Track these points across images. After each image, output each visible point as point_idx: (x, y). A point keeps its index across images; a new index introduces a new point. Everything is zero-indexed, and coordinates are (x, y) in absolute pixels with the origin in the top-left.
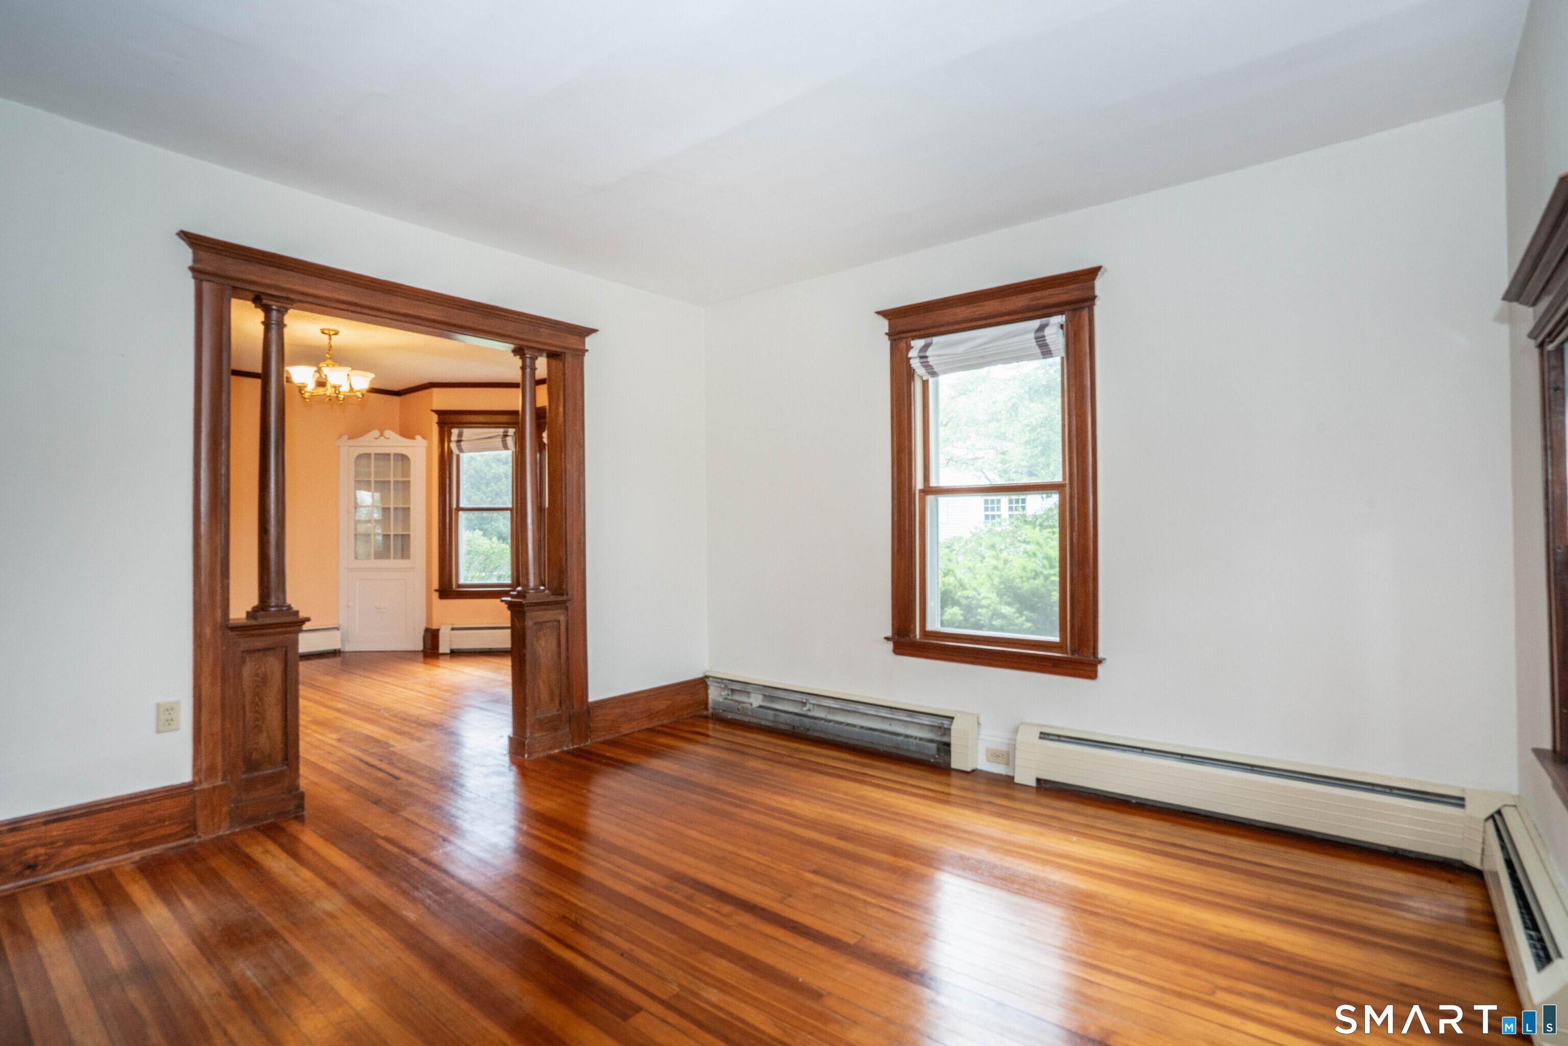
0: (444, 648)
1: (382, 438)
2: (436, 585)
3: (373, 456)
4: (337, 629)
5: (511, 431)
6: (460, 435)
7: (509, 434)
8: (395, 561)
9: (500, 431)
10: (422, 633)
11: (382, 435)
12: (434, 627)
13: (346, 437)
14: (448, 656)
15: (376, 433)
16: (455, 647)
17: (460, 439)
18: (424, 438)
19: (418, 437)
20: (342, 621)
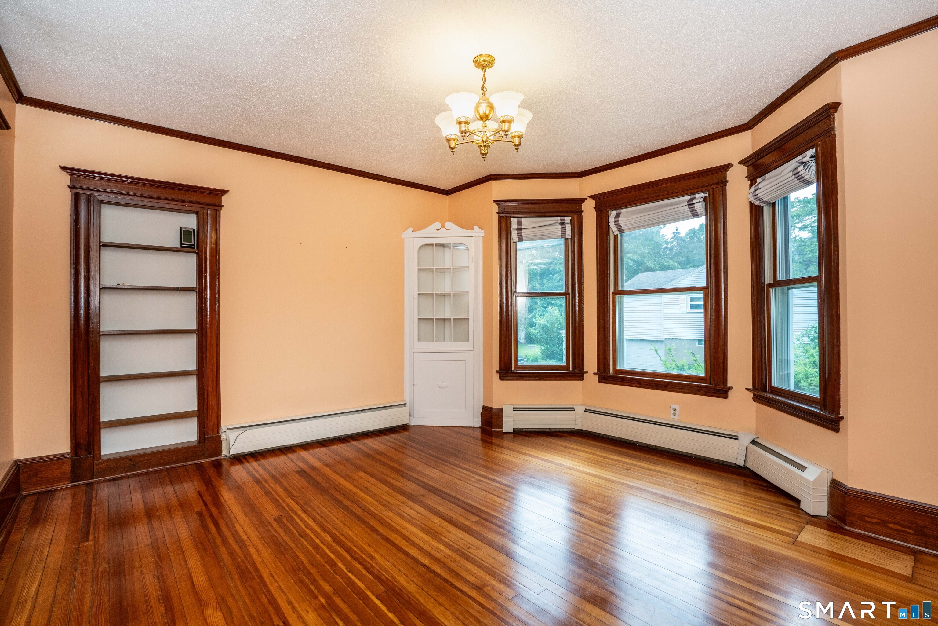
0: (507, 427)
1: (443, 229)
2: (496, 366)
3: (434, 245)
4: (405, 405)
5: (568, 219)
6: (520, 223)
7: (566, 222)
8: (454, 343)
9: (558, 219)
10: (480, 411)
11: (443, 226)
12: (495, 406)
13: (411, 229)
14: (512, 435)
15: (438, 225)
16: (516, 427)
17: (520, 227)
18: (481, 229)
19: (476, 228)
20: (407, 398)
